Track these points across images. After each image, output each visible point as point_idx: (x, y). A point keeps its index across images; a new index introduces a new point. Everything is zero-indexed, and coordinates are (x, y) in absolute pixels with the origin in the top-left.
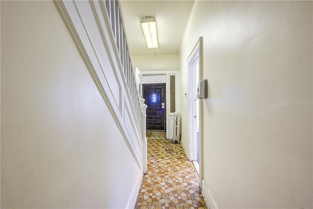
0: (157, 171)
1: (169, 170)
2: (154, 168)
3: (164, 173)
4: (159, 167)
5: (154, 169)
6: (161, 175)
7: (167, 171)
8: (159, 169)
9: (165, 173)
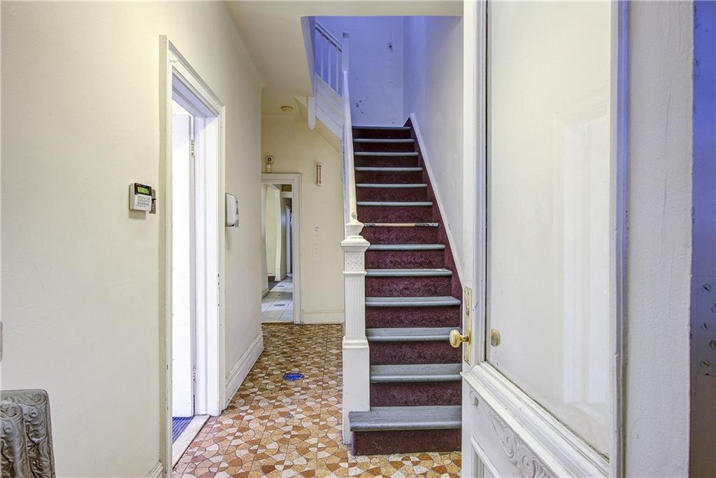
0: (312, 441)
1: (274, 446)
2: (323, 449)
3: (292, 437)
4: (303, 451)
5: (320, 445)
6: (302, 432)
7: (280, 441)
8: (305, 446)
9: (289, 436)
